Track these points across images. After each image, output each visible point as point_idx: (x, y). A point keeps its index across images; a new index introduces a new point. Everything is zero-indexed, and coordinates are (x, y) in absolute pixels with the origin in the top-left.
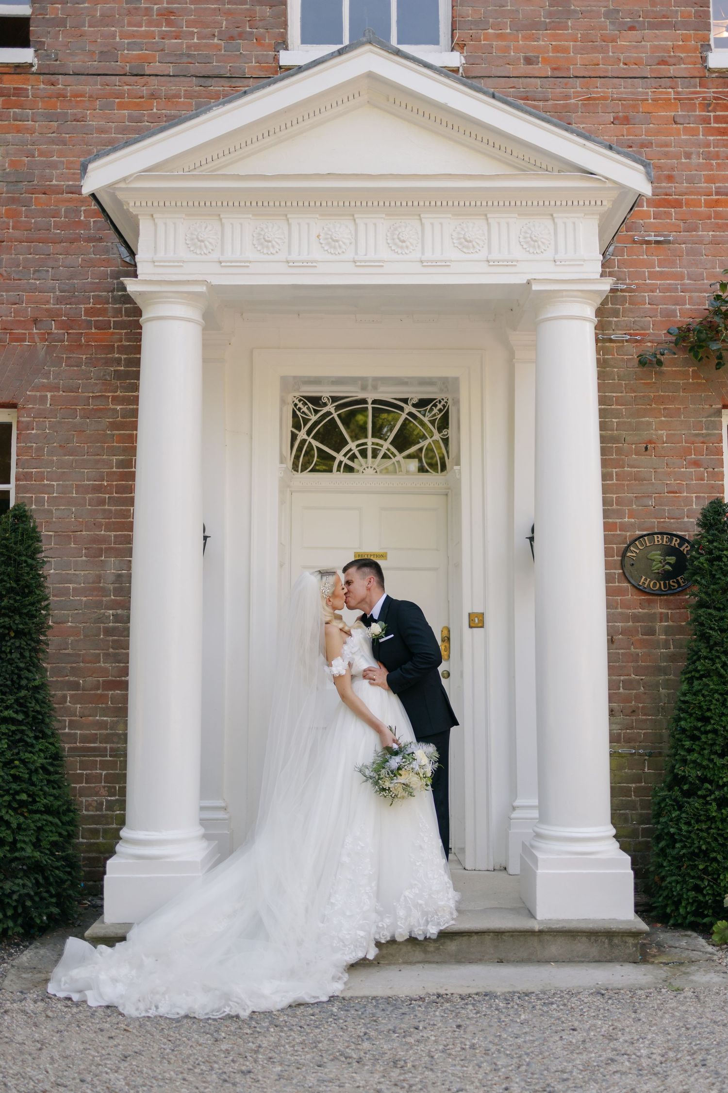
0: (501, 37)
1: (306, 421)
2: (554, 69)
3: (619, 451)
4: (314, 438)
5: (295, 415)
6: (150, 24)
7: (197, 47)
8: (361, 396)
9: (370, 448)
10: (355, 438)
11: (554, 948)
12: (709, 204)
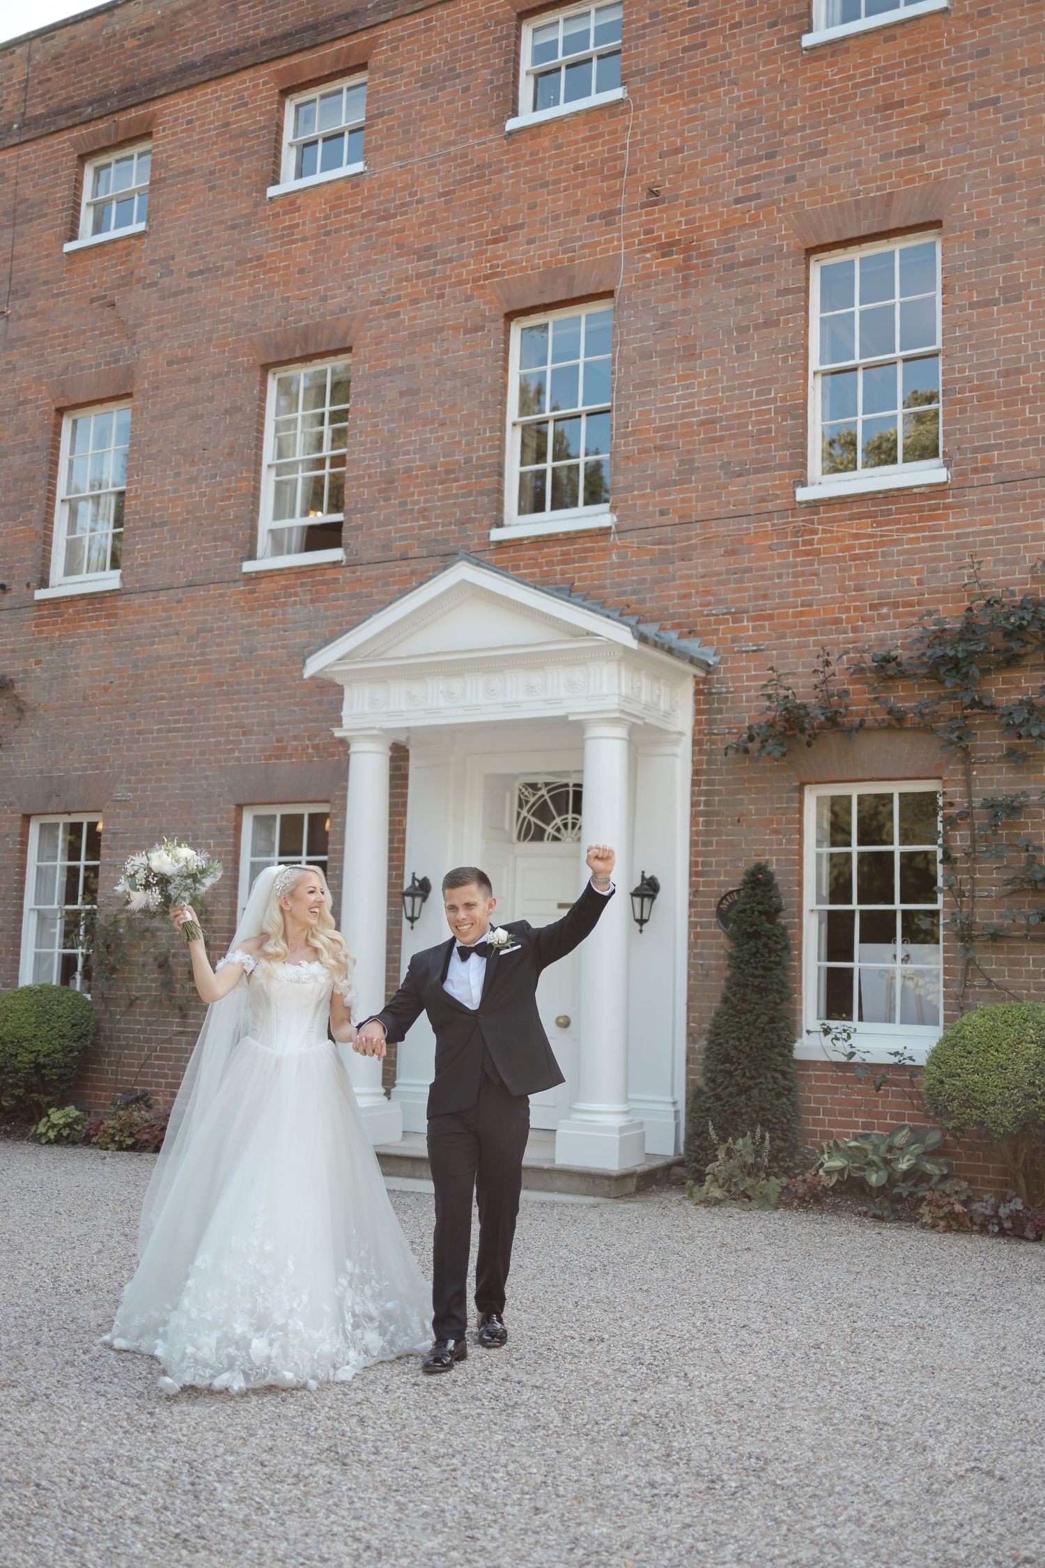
0: (642, 497)
1: (527, 802)
2: (680, 517)
3: (719, 823)
4: (533, 815)
5: (520, 799)
6: (413, 520)
7: (441, 533)
8: (564, 781)
9: (570, 821)
10: (560, 814)
11: (560, 1182)
12: (795, 615)
